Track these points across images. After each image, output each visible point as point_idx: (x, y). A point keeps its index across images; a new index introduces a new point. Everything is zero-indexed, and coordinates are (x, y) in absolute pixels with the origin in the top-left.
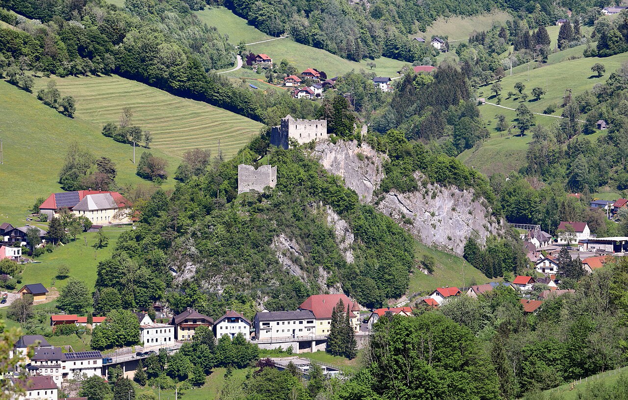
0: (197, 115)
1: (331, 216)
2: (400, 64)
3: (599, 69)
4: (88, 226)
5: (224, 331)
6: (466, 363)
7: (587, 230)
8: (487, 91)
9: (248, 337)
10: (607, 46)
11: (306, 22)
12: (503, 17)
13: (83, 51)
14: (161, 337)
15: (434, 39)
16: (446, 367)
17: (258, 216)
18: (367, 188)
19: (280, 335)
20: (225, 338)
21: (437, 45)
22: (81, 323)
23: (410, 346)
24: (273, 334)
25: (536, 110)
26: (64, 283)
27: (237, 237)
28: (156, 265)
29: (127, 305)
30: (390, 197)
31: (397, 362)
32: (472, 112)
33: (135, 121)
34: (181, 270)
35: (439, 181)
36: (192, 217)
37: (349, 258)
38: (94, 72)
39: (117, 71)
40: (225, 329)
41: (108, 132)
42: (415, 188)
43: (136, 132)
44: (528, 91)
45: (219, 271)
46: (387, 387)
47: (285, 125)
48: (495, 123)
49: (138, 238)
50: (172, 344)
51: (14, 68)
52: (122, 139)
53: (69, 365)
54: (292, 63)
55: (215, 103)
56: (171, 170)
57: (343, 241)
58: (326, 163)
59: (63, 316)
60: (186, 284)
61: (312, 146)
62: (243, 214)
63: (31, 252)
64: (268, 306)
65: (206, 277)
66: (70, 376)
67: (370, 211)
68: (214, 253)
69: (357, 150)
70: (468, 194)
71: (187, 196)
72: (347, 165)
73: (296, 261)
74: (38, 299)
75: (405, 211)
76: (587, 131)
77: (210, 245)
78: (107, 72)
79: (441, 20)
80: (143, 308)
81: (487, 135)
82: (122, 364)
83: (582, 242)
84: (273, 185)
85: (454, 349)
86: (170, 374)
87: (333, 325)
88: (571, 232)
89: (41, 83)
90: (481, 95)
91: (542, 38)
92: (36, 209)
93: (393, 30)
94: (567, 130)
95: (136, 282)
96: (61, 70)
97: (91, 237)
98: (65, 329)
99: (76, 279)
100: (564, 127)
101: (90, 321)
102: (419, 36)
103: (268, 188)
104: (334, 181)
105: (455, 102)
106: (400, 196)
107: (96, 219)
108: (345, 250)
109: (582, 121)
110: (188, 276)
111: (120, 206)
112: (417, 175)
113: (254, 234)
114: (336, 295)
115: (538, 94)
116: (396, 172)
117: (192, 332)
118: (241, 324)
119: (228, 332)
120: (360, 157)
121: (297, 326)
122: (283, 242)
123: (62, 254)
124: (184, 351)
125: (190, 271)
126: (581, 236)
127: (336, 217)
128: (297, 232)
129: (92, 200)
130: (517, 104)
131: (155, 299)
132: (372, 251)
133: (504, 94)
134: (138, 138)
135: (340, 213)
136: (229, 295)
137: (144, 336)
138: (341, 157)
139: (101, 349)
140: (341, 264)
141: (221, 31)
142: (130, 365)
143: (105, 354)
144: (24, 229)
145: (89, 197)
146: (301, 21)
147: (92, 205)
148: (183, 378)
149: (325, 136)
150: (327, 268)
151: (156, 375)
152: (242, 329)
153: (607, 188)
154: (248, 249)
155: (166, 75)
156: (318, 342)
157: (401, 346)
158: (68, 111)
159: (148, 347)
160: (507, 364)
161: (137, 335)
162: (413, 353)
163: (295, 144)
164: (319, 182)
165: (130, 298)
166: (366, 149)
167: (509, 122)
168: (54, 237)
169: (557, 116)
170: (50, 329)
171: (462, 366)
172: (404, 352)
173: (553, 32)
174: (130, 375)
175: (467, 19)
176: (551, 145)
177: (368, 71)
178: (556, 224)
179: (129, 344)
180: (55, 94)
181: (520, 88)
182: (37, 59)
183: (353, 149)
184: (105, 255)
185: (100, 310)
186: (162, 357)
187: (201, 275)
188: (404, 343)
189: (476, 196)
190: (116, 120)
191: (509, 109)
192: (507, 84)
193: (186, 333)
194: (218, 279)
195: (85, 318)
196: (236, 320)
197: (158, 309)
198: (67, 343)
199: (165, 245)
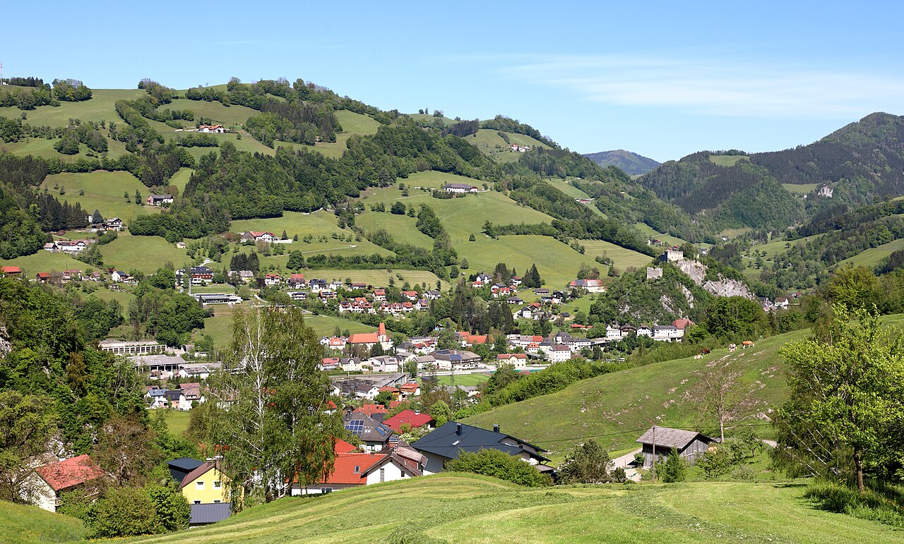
0: (632, 255)
1: (685, 289)
2: (710, 245)
3: (788, 245)
4: (588, 292)
5: (640, 333)
6: (755, 319)
7: (787, 301)
8: (745, 253)
9: (650, 336)
10: (791, 237)
11: (675, 229)
12: (749, 230)
13: (589, 230)
14: (615, 334)
15: (723, 237)
16: (745, 321)
17: (655, 288)
18: (699, 280)
19: (663, 335)
20: (641, 335)
21: (724, 239)
22: (583, 328)
23: (727, 310)
24: (660, 334)
25: (764, 260)
26: (577, 313)
27: (646, 296)
28: (614, 307)
29: (601, 322)
30: (708, 283)
31: (720, 318)
32: (739, 260)
33: (608, 256)
34: (623, 308)
35: (728, 277)
36: (628, 288)
37: (692, 306)
38: (593, 238)
39: (602, 238)
40: (641, 332)
41: (597, 260)
42: (719, 280)
43: (608, 260)
44: (760, 252)
45: (639, 309)
46: (715, 330)
47: (666, 253)
48: (748, 264)
49: (607, 295)
50: (619, 337)
51: (562, 235)
52: (603, 263)
53: (577, 344)
54: (669, 243)
55: (639, 251)
56: (621, 274)
57: (689, 299)
58: (683, 269)
59: (576, 325)
60: (625, 314)
61: (677, 262)
62: (649, 287)
63: (564, 301)
64: (658, 323)
65: (634, 311)
66: (578, 348)
67: (700, 288)
68: (636, 302)
69: (695, 264)
70: (740, 283)
71: (627, 280)
72: (691, 270)
73: (670, 306)
74: (566, 319)
75: (714, 288)
76: (784, 267)
77: (635, 299)
78: (598, 239)
79: (726, 230)
80: (608, 323)
81: (745, 269)
82: (599, 344)
83: (785, 305)
84: (661, 276)
85: (749, 312)
86: (618, 349)
87: (685, 333)
88: (780, 301)
89: (572, 241)
90: (743, 254)
91: (764, 236)
92: (568, 286)
93: (707, 232)
94: (776, 267)
95: (605, 313)
96: (580, 237)
97: (589, 296)
98: (576, 330)
99: (581, 311)
100: (775, 265)
101: (586, 327)
102: (717, 236)
103: (659, 277)
104: (686, 275)
105: (732, 256)
106: (712, 283)
107: (590, 290)
108: (690, 303)
109: (782, 264)
110: (626, 311)
111: (601, 285)
112: (719, 274)
113: (653, 295)
114: (686, 320)
115: (765, 254)
116: (711, 273)
117: (627, 333)
118: (647, 330)
119: (642, 333)
120: (696, 267)
121: (669, 331)
122: (665, 298)
123: (576, 303)
124: (624, 340)
125: (627, 308)
126: (784, 303)
127: (686, 290)
128: (670, 295)
129: (589, 283)
130: (756, 257)
131: (613, 320)
132: (701, 304)
133: (751, 254)
134: (609, 262)
135: (688, 288)
136: (642, 319)
137: (608, 334)
138: (688, 267)
139: (591, 338)
140: (688, 308)
141: (643, 231)
142: (602, 345)
143: (592, 340)
144: (562, 292)
145: (588, 281)
146: (673, 228)
147: (589, 285)
148: (623, 351)
149: (682, 258)
150: (682, 310)
151: (612, 349)
152: (648, 332)
153: (793, 288)
154: (650, 301)
155: (620, 240)
156: (679, 338)
157: (721, 309)
158: (582, 252)
159: (610, 338)
160: (775, 322)
161: (605, 333)
162: (728, 313)
163: (670, 261)
164: (680, 275)
165: (603, 319)
166: (699, 264)
167: (753, 263)
168: (574, 296)
169: (772, 262)
170: (570, 330)
171: (753, 321)
172: (724, 312)
173: (769, 235)
174: (602, 349)
175: (736, 230)
176: (770, 272)
177: (698, 247)
178: (774, 299)
179: (602, 337)
180: (577, 245)
181: (757, 251)
182: (571, 232)
183: (693, 264)
184: (594, 302)
185: (590, 323)
186: (615, 342)
187: (631, 311)
188: (724, 308)
189: (743, 284)
190: (601, 256)
191: (753, 259)
192: (752, 250)
193: (625, 333)
194: (638, 312)
195: (584, 326)
196: (645, 328)
197: (614, 324)
198: (577, 336)
199: (617, 299)
